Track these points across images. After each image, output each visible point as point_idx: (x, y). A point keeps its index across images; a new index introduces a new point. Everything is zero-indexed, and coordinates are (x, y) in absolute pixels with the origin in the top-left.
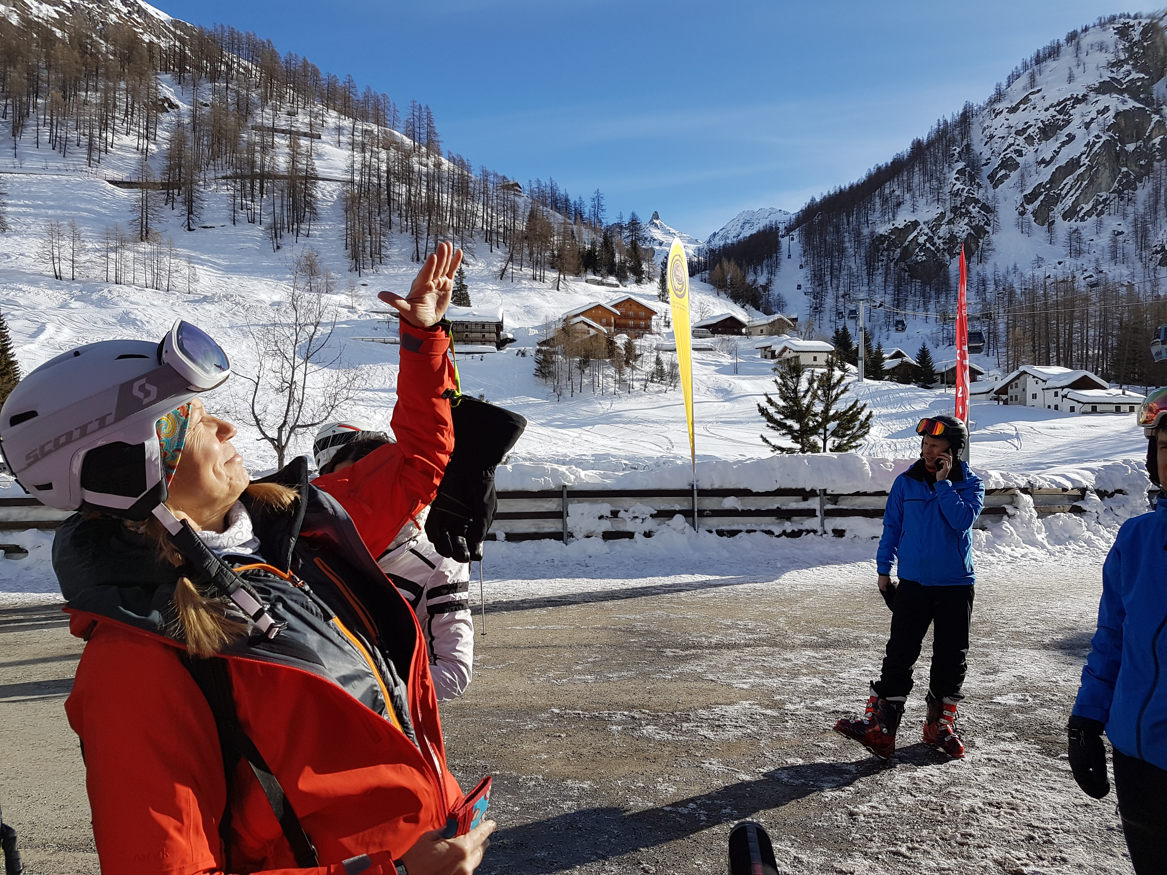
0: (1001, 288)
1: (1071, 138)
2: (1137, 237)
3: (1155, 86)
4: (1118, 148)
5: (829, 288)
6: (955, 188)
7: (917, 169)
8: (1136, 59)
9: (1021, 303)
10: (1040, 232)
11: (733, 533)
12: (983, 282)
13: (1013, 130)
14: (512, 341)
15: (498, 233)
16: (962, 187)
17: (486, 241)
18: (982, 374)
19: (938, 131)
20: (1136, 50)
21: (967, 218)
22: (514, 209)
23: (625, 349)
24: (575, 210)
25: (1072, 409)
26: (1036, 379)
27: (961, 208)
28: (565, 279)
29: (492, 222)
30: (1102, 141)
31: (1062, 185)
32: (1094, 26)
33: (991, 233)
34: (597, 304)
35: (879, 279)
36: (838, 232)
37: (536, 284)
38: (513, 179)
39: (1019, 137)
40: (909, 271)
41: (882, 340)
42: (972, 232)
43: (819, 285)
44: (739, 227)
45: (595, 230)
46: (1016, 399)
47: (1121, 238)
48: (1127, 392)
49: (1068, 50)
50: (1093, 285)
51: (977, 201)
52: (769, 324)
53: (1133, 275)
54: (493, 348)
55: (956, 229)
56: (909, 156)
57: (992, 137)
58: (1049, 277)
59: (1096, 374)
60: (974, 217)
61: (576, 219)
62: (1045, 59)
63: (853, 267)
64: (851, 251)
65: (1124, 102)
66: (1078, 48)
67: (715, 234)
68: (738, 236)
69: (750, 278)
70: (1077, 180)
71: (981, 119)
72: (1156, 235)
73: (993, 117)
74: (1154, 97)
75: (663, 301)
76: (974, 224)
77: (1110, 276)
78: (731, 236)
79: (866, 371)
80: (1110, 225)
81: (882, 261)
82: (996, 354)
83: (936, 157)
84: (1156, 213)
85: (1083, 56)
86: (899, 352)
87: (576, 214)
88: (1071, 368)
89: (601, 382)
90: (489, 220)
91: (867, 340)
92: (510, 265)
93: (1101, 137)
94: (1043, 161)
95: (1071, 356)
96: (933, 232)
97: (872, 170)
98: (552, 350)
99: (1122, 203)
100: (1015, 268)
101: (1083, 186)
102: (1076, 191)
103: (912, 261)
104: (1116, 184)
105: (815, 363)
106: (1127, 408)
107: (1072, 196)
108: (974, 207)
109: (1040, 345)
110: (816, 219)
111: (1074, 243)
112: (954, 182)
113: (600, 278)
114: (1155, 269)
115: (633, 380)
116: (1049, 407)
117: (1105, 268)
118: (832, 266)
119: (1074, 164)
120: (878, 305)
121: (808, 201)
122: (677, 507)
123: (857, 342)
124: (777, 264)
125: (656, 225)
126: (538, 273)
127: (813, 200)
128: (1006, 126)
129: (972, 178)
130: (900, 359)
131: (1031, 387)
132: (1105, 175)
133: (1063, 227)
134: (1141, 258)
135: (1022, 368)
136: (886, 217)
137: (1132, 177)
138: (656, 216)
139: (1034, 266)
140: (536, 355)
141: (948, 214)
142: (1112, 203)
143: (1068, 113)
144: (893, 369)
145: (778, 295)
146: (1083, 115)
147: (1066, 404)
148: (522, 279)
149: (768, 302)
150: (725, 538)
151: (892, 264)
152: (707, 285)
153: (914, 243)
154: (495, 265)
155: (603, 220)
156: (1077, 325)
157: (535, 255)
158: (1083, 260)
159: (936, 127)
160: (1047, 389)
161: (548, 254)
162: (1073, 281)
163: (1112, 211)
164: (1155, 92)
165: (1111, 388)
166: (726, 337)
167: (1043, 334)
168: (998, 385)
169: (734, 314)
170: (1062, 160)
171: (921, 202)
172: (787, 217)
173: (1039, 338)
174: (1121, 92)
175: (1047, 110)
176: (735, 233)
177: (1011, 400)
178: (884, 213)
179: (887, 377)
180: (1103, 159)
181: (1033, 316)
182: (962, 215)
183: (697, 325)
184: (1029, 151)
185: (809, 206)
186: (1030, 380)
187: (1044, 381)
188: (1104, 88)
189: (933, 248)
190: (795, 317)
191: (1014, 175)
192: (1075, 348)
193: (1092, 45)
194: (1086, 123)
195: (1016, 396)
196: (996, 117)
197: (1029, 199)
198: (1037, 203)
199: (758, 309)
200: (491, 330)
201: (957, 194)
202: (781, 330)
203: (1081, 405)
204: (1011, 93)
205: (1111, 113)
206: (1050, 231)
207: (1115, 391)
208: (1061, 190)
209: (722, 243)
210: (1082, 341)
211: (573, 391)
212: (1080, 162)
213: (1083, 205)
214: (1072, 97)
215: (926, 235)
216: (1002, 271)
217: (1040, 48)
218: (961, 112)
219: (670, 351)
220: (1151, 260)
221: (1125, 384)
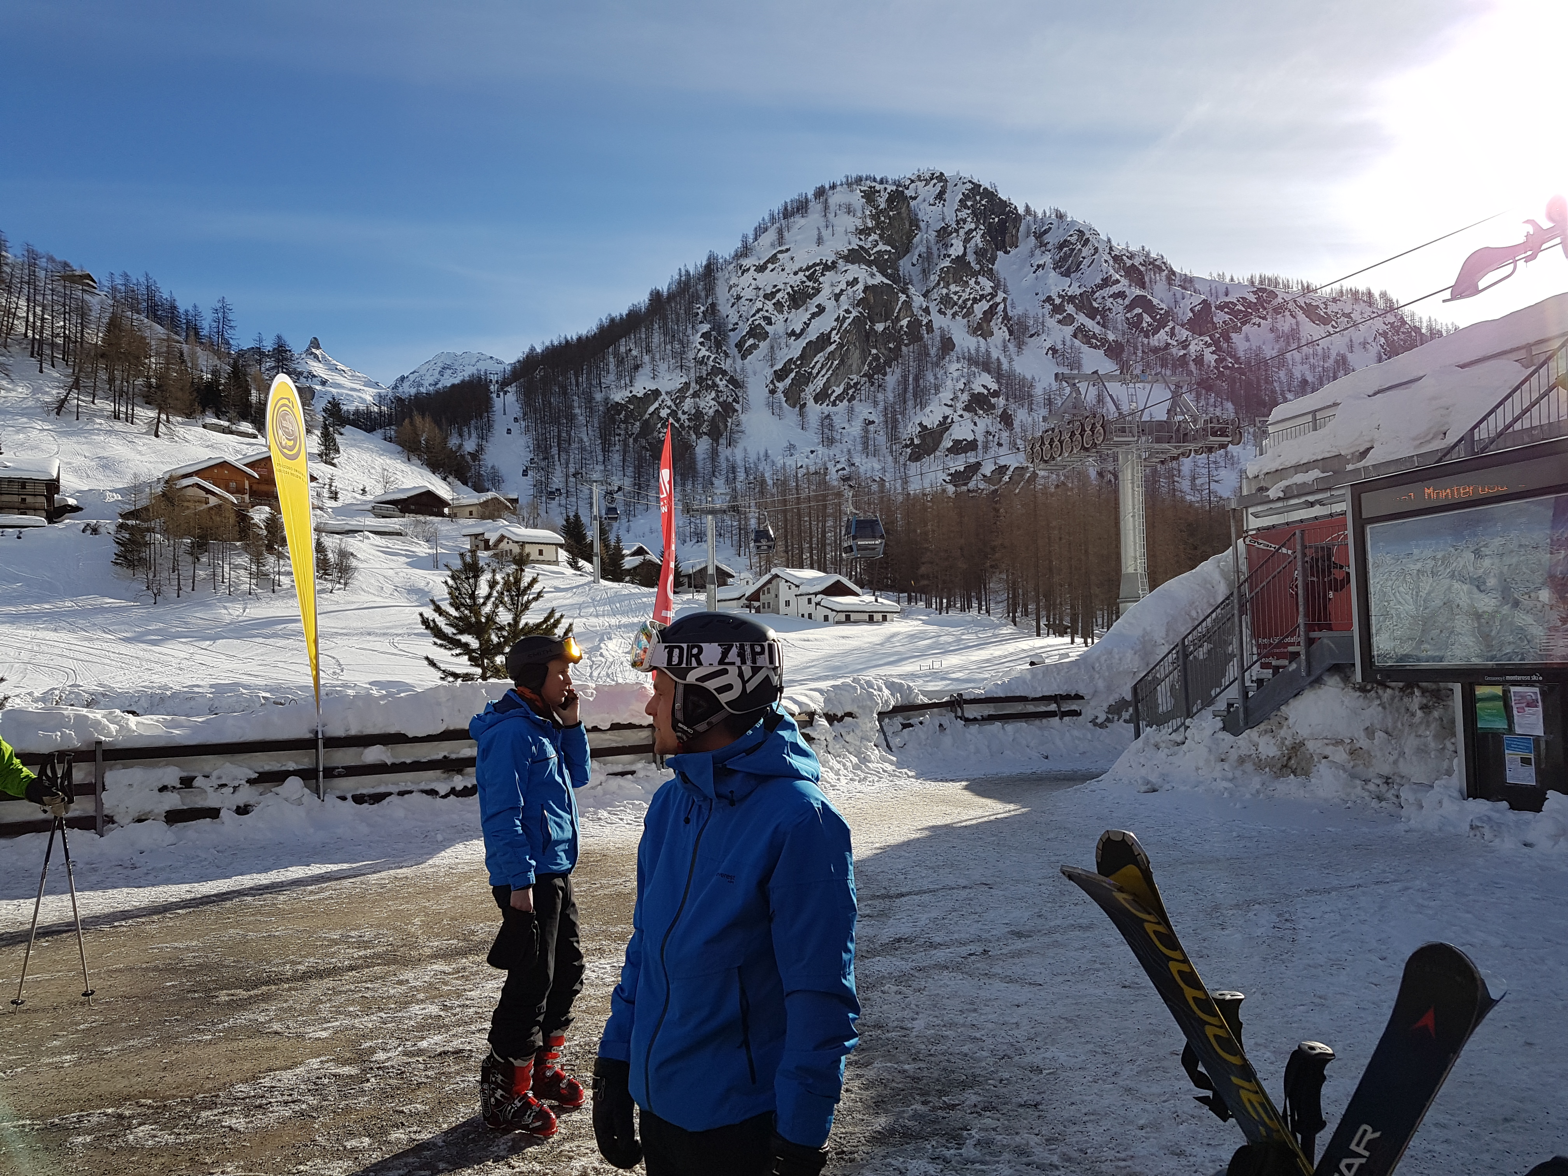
0: (752, 477)
1: (821, 309)
2: (887, 427)
3: (901, 262)
4: (867, 327)
5: (557, 463)
6: (700, 355)
7: (656, 326)
8: (882, 229)
9: (773, 495)
10: (791, 414)
11: (378, 798)
12: (733, 469)
13: (761, 293)
14: (76, 509)
15: (53, 345)
16: (707, 354)
17: (32, 356)
18: (733, 577)
19: (679, 283)
20: (883, 219)
21: (713, 392)
22: (83, 312)
23: (266, 527)
24: (188, 323)
25: (826, 618)
26: (789, 584)
27: (707, 379)
28: (168, 421)
29: (42, 327)
30: (852, 316)
31: (813, 363)
32: (842, 185)
33: (740, 411)
34: (222, 460)
35: (616, 458)
36: (565, 393)
37: (119, 426)
38: (81, 267)
39: (767, 302)
40: (651, 450)
41: (622, 533)
42: (720, 409)
43: (544, 459)
44: (437, 372)
45: (217, 353)
46: (769, 607)
47: (871, 428)
48: (880, 600)
49: (815, 207)
50: (845, 479)
51: (724, 373)
52: (480, 504)
53: (884, 470)
54: (42, 520)
55: (702, 404)
56: (647, 309)
57: (739, 298)
58: (801, 467)
59: (850, 579)
60: (721, 392)
61: (187, 336)
62: (793, 214)
63: (585, 439)
64: (581, 419)
65: (872, 275)
66: (826, 208)
67: (403, 379)
68: (437, 384)
69: (453, 442)
70: (828, 358)
71: (727, 276)
72: (906, 426)
73: (740, 274)
74: (901, 273)
75: (326, 463)
76: (721, 400)
77: (862, 470)
78: (426, 383)
79: (603, 570)
80: (861, 413)
81: (619, 435)
82: (747, 553)
83: (678, 314)
84: (905, 403)
85: (831, 216)
86: (641, 548)
87: (187, 328)
88: (825, 571)
89: (227, 576)
90: (38, 324)
91: (603, 532)
92: (74, 394)
93: (851, 312)
94: (793, 333)
95: (825, 558)
96: (676, 405)
97: (604, 320)
98: (146, 525)
99: (872, 389)
100: (766, 455)
101: (834, 367)
102: (827, 371)
103: (654, 438)
104: (866, 368)
105: (541, 558)
106: (878, 617)
107: (823, 376)
108: (721, 380)
109: (792, 545)
110: (538, 374)
111: (826, 430)
112: (699, 347)
113: (226, 424)
114: (905, 465)
115: (279, 573)
116: (803, 616)
117: (857, 460)
118: (559, 436)
119: (824, 340)
120: (616, 489)
121: (527, 350)
122: (291, 766)
123: (592, 534)
124: (489, 426)
125: (316, 357)
126: (123, 409)
127: (533, 349)
128: (753, 286)
129: (718, 345)
130: (642, 557)
131: (785, 593)
132: (855, 356)
133: (815, 410)
134: (891, 452)
135: (774, 571)
136: (623, 382)
137: (882, 361)
138: (315, 344)
139: (785, 454)
140: (117, 532)
141: (693, 385)
142: (863, 388)
143: (818, 280)
144: (635, 568)
145: (493, 467)
146: (832, 285)
147: (820, 613)
148: (95, 416)
149: (480, 475)
150: (366, 805)
151: (631, 440)
152: (392, 446)
153: (655, 416)
154: (47, 393)
155: (231, 342)
156: (830, 523)
157: (118, 382)
158: (835, 450)
159: (677, 277)
160: (801, 595)
161: (140, 381)
162: (825, 474)
163: (863, 398)
164: (901, 269)
165: (864, 594)
166: (421, 518)
167: (796, 532)
168: (750, 590)
169: (432, 488)
170: (812, 335)
171: (663, 367)
172: (500, 368)
173: (792, 536)
174: (869, 264)
175: (796, 273)
176: (431, 380)
177: (764, 607)
178: (619, 377)
179: (627, 579)
180: (853, 337)
181: (785, 512)
182: (708, 387)
183: (379, 499)
184: (778, 319)
185: (527, 356)
186: (783, 585)
187: (797, 586)
188: (854, 256)
189: (677, 425)
190: (516, 497)
191: (764, 345)
192: (828, 548)
193: (840, 206)
194: (836, 294)
195: (769, 603)
196: (742, 275)
197: (780, 375)
198: (788, 381)
199: (465, 483)
200: (38, 491)
201: (702, 362)
202: (496, 514)
203: (835, 613)
204: (758, 249)
205: (860, 286)
206: (802, 414)
207: (869, 598)
208: (813, 368)
209: (413, 391)
210: (835, 541)
211: (179, 589)
212: (830, 338)
213: (834, 388)
214: (821, 263)
215: (669, 407)
216: (752, 458)
217: (788, 200)
218: (704, 263)
219: (338, 533)
220: (901, 454)
221: (879, 590)
